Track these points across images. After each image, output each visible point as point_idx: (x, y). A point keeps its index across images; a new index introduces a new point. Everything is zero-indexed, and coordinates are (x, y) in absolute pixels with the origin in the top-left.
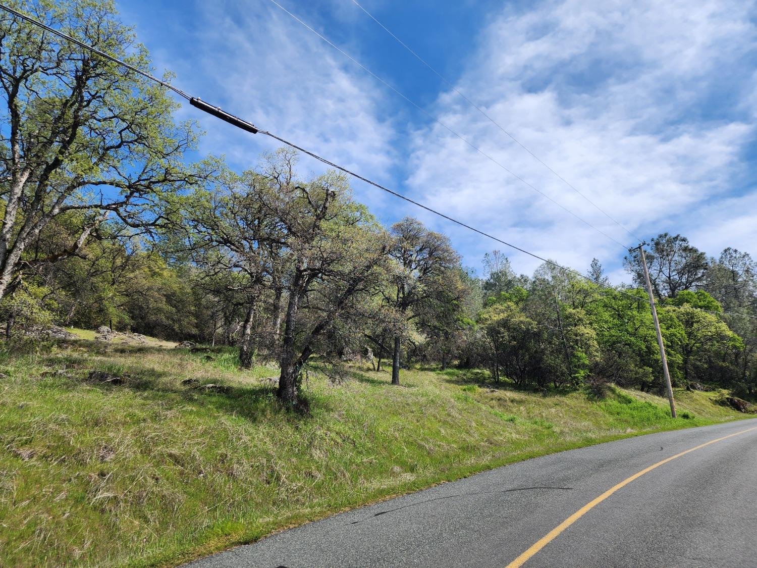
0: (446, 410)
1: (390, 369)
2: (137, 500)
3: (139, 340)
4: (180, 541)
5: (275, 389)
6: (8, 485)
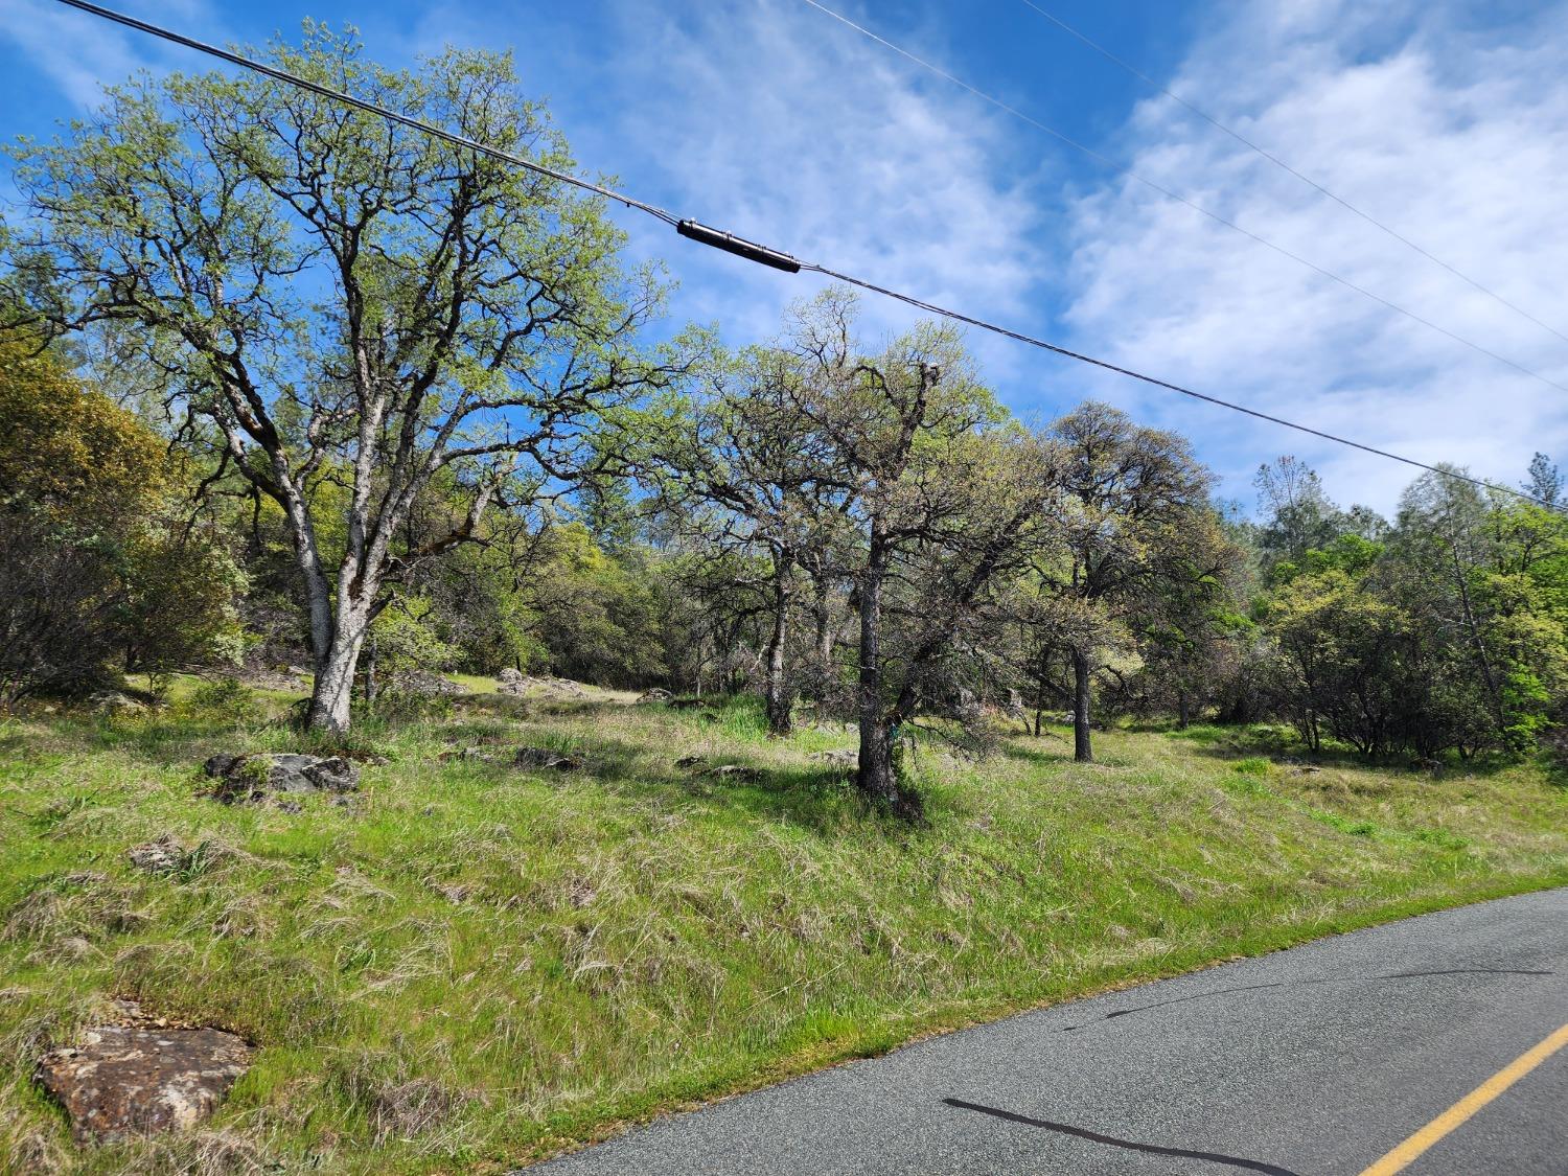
0: (1209, 812)
1: (1071, 733)
2: (647, 977)
3: (571, 691)
4: (749, 1046)
5: (850, 771)
6: (439, 945)
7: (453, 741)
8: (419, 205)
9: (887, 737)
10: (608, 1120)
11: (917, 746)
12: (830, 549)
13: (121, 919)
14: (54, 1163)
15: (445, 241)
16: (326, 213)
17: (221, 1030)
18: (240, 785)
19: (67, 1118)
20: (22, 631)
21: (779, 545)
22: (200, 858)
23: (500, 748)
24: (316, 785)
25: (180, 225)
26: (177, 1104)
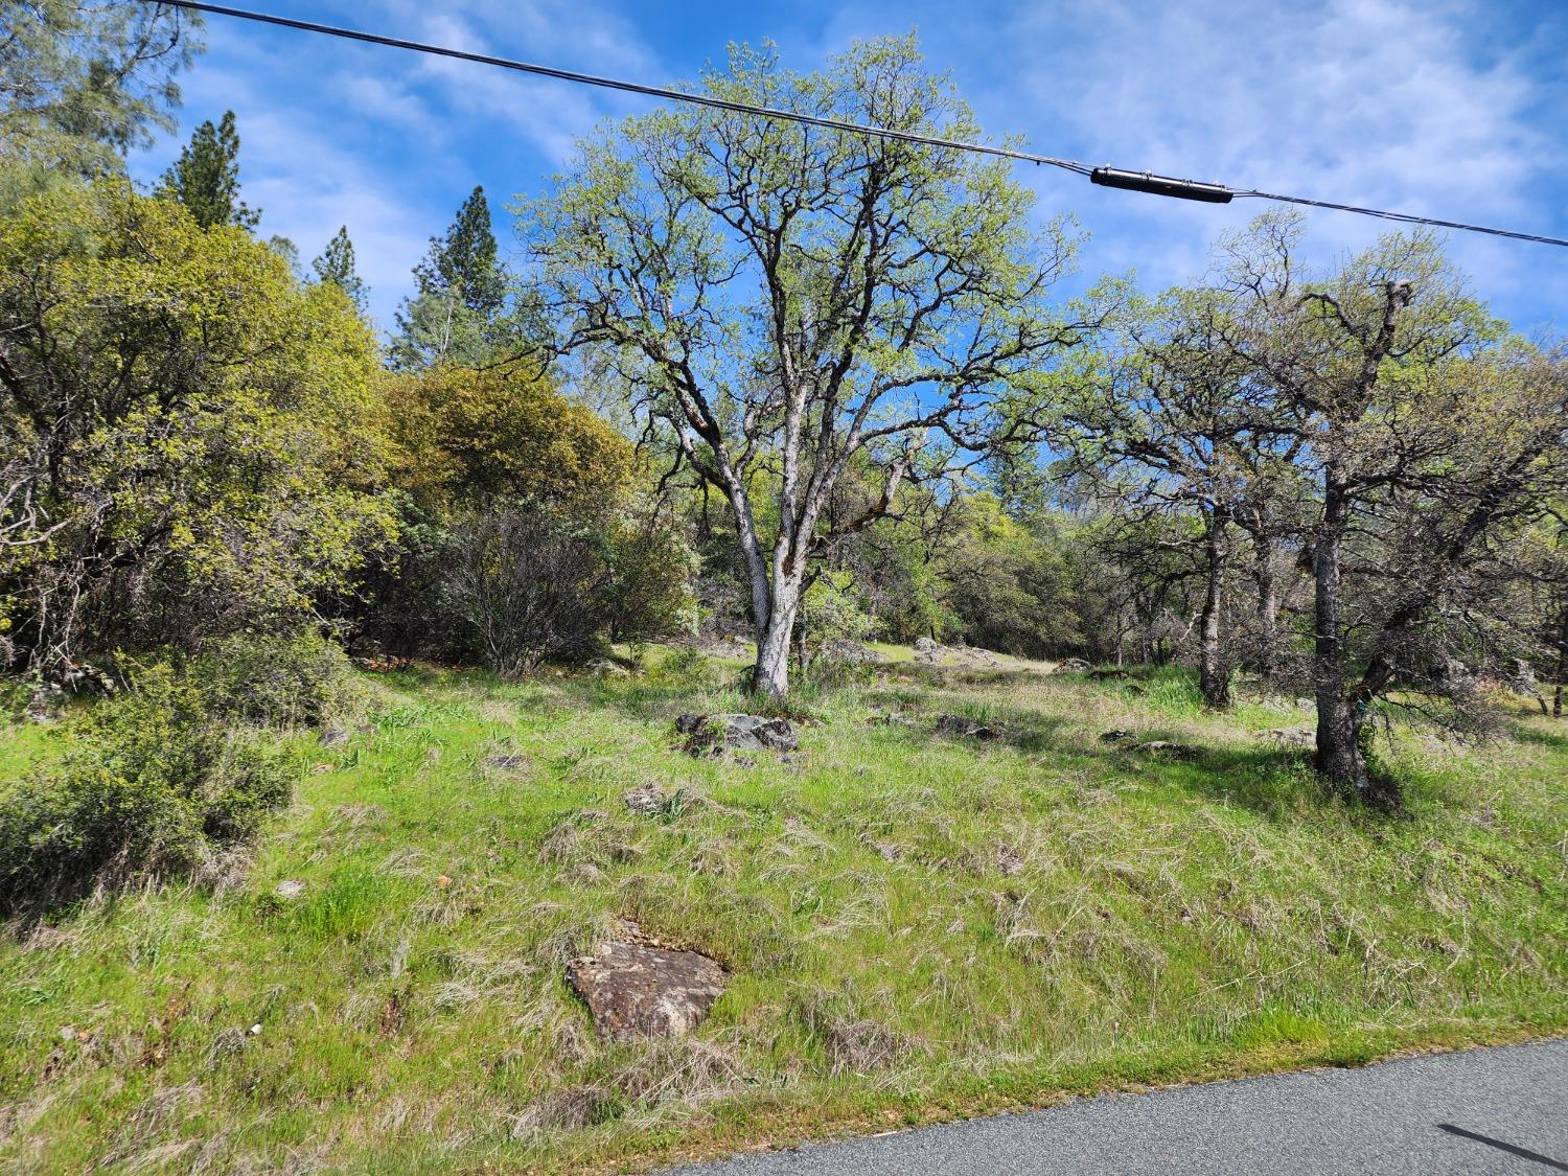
2: (1081, 951)
3: (985, 660)
4: (1199, 1037)
5: (1306, 752)
6: (878, 898)
7: (878, 706)
8: (832, 199)
9: (1352, 715)
10: (1050, 1087)
11: (1392, 725)
12: (1272, 505)
13: (621, 851)
14: (583, 1051)
15: (857, 229)
16: (753, 220)
17: (701, 954)
18: (704, 740)
19: (591, 1015)
20: (537, 610)
21: (1211, 503)
22: (678, 804)
23: (921, 715)
24: (764, 743)
25: (637, 252)
26: (671, 1014)
